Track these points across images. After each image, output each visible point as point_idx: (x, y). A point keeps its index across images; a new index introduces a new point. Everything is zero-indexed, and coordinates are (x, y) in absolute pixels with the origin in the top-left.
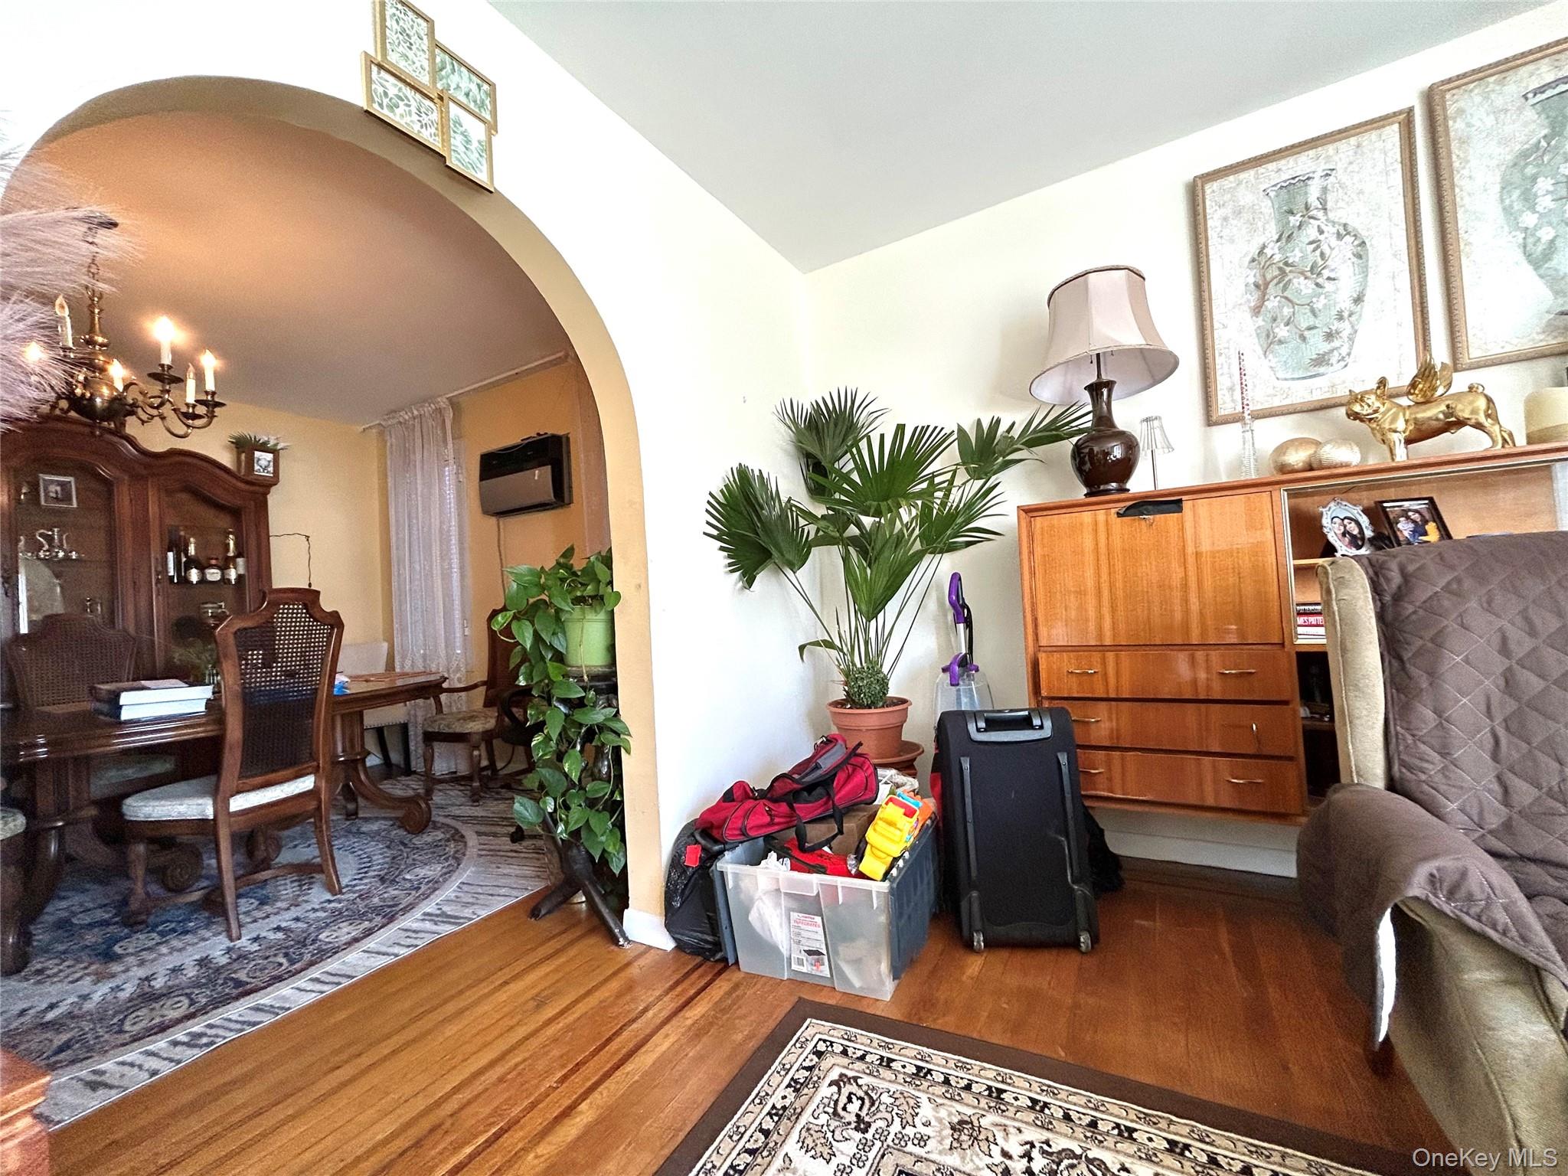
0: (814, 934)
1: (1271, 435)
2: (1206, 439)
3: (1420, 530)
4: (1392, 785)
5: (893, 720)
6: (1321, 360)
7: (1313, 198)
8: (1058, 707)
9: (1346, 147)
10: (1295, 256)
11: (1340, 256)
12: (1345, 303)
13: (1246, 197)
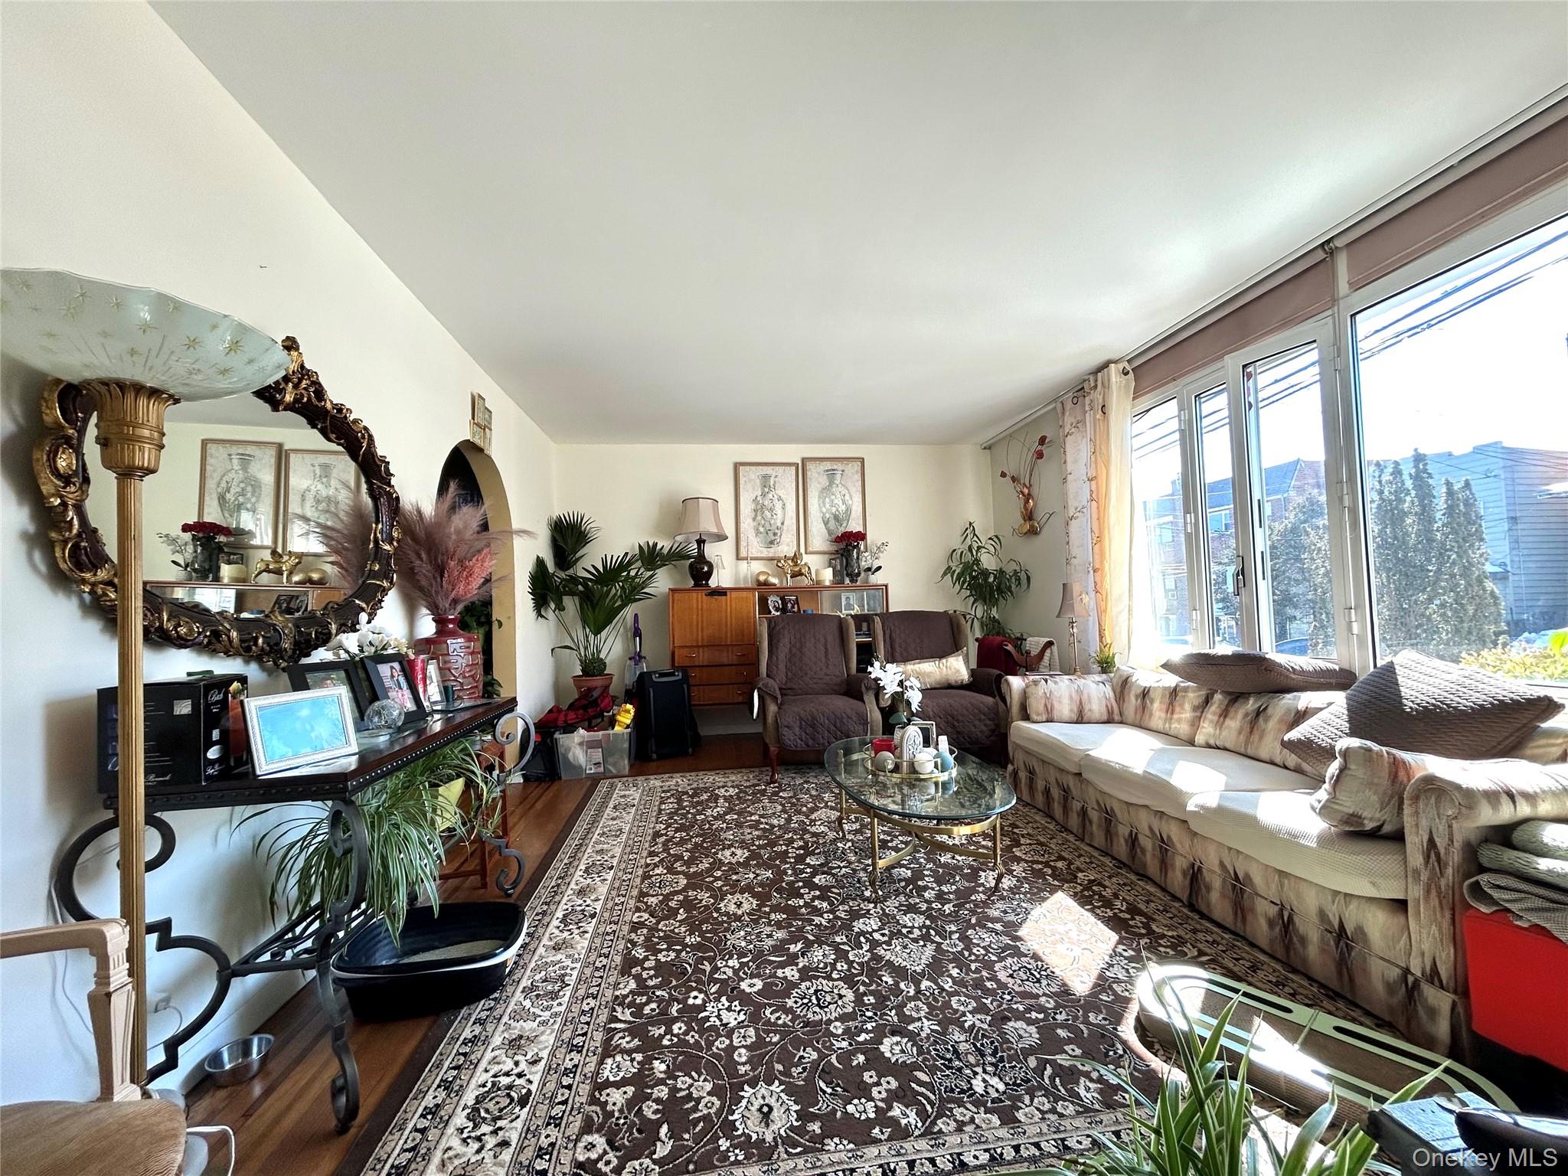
0: (597, 755)
1: (757, 567)
2: (737, 566)
3: (793, 607)
4: (768, 676)
5: (605, 683)
6: (772, 542)
7: (772, 483)
8: (684, 670)
9: (781, 469)
10: (766, 503)
11: (778, 505)
12: (779, 525)
13: (753, 477)
